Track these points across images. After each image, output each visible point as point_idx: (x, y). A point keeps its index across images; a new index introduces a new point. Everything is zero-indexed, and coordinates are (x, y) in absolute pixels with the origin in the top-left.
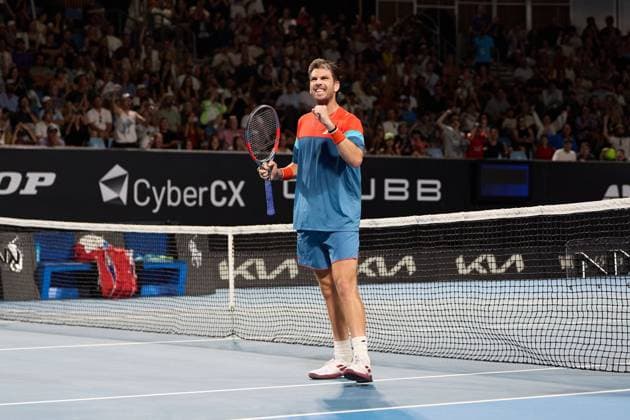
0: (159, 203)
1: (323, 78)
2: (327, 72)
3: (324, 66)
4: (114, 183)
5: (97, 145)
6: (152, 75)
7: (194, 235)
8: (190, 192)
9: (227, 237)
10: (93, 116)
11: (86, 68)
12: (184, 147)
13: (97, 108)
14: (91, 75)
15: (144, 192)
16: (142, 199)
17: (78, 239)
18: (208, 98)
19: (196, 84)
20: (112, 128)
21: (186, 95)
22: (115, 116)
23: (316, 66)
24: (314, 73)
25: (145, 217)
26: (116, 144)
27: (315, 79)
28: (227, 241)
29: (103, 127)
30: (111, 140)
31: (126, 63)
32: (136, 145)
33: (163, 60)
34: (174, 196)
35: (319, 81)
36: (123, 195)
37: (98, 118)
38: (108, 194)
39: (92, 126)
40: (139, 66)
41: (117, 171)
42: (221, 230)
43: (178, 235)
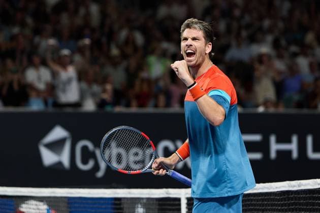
0: (103, 165)
1: (194, 39)
2: (199, 34)
3: (196, 26)
4: (56, 146)
5: (36, 106)
6: (93, 30)
7: (142, 199)
8: (136, 154)
9: (179, 200)
10: (31, 75)
11: (23, 25)
12: (128, 105)
13: (36, 67)
14: (28, 32)
15: (87, 155)
16: (85, 162)
17: (18, 206)
18: (152, 52)
19: (139, 38)
20: (52, 88)
21: (129, 50)
22: (54, 75)
23: (188, 26)
24: (186, 33)
25: (88, 180)
26: (57, 105)
27: (186, 39)
28: (180, 205)
29: (41, 86)
30: (50, 101)
31: (65, 19)
32: (78, 105)
33: (104, 14)
34: (119, 159)
35: (190, 42)
36: (65, 159)
37: (38, 77)
38: (48, 158)
39: (31, 87)
40: (79, 21)
41: (58, 133)
42: (173, 193)
43: (127, 199)
